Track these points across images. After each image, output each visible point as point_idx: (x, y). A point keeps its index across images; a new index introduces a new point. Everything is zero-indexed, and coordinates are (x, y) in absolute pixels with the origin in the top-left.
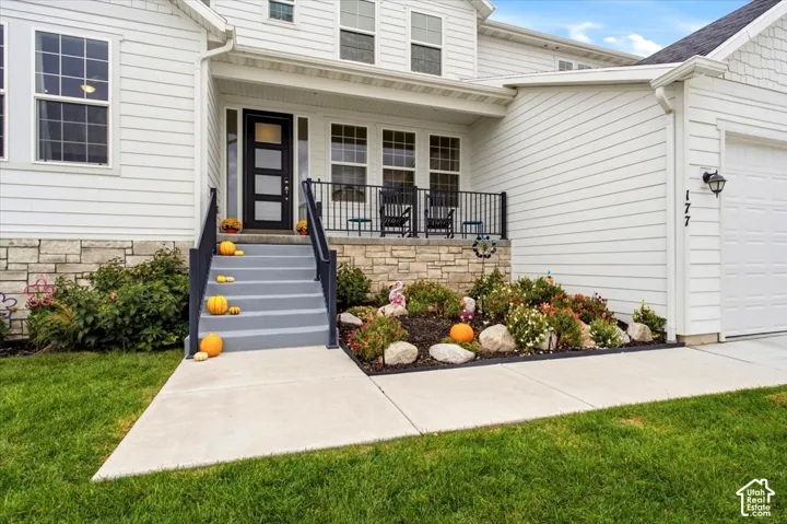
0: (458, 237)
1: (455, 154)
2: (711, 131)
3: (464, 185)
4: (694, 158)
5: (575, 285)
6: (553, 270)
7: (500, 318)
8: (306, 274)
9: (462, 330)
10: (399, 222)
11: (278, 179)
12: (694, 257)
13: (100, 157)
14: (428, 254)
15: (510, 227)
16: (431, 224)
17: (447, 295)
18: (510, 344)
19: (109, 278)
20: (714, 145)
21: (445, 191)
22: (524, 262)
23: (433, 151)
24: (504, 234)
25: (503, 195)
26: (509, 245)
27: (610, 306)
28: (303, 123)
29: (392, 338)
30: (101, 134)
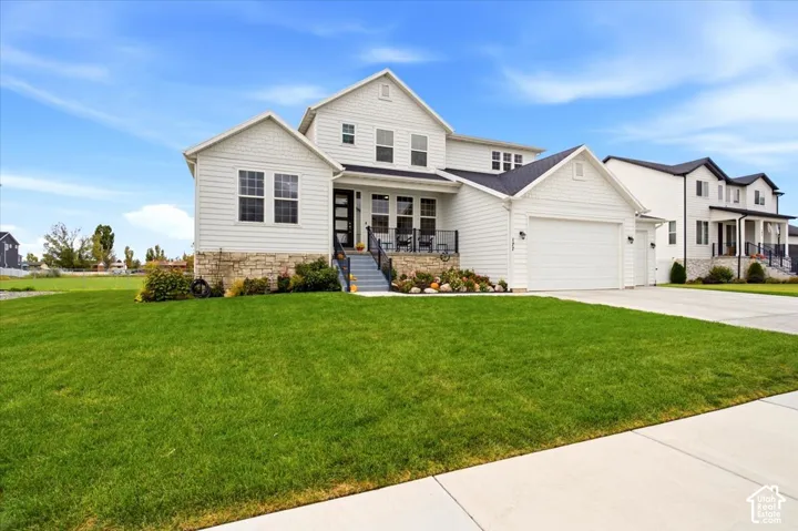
0: (435, 252)
1: (433, 208)
2: (523, 217)
3: (438, 226)
4: (516, 227)
5: (480, 272)
6: (475, 267)
7: (447, 282)
8: (374, 268)
9: (434, 285)
10: (406, 244)
11: (346, 223)
12: (516, 261)
13: (294, 220)
14: (421, 260)
15: (460, 247)
16: (422, 244)
17: (430, 275)
18: (450, 289)
19: (299, 269)
20: (524, 222)
21: (428, 227)
22: (465, 264)
23: (422, 207)
24: (456, 250)
25: (456, 232)
26: (458, 256)
27: (490, 280)
28: (359, 194)
29: (412, 286)
30: (295, 212)
